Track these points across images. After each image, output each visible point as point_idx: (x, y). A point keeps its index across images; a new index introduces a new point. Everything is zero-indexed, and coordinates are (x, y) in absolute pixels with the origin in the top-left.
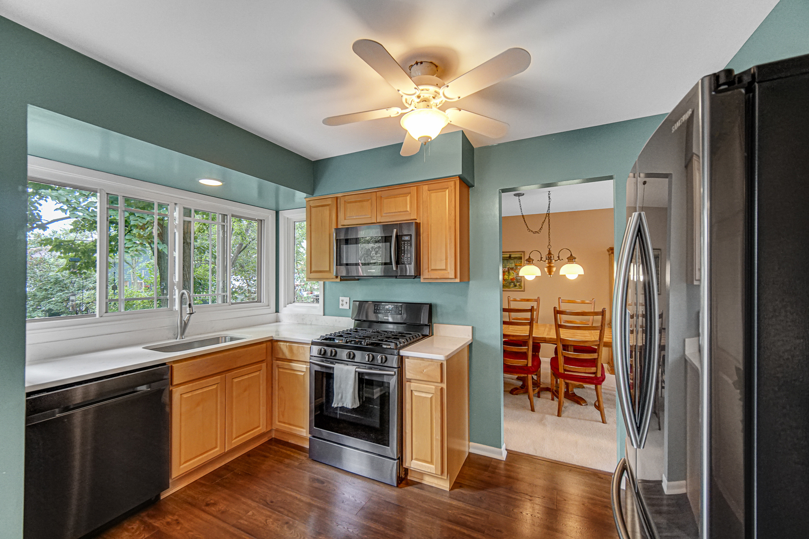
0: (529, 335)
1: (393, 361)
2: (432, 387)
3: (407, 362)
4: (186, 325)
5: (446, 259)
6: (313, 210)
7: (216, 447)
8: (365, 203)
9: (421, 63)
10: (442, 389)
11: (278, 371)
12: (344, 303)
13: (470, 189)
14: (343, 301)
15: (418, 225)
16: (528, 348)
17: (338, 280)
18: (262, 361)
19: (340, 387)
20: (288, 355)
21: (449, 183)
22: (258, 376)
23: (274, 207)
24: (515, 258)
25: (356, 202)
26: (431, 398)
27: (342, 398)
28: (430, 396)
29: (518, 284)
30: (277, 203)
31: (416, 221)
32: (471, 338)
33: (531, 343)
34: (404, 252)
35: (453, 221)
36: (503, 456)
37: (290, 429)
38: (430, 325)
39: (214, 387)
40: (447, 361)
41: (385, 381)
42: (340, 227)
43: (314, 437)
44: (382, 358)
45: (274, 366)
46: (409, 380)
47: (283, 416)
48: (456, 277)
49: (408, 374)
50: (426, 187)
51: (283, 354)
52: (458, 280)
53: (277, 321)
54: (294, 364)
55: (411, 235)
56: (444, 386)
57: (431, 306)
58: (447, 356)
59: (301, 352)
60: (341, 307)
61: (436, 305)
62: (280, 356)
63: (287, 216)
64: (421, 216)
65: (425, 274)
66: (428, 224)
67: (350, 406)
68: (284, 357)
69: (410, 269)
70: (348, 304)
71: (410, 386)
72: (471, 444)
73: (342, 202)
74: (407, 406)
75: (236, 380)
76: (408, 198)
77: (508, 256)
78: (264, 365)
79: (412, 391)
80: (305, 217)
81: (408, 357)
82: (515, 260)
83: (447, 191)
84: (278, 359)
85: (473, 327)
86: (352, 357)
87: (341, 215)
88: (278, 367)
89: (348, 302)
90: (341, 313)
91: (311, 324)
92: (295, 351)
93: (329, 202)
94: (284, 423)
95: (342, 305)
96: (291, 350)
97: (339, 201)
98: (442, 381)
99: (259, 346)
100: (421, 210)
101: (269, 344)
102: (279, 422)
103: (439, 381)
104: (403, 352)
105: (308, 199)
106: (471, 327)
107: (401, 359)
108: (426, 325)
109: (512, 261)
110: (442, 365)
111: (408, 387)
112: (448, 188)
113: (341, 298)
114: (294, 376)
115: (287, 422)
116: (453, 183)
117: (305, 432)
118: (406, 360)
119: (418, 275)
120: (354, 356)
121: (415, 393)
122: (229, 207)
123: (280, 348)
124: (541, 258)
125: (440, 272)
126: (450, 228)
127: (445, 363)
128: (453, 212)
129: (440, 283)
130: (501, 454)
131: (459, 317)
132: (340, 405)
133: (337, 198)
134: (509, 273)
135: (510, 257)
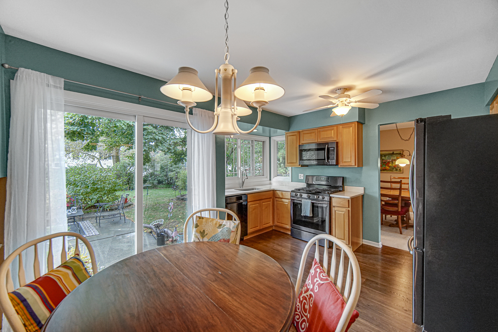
0: (399, 195)
1: (327, 198)
2: (344, 209)
3: (333, 199)
4: (244, 182)
5: (351, 157)
6: (289, 137)
7: (258, 226)
8: (312, 134)
9: (341, 89)
10: (349, 210)
11: (277, 202)
12: (301, 176)
13: (363, 125)
14: (300, 175)
15: (337, 143)
16: (399, 202)
17: (300, 166)
18: (270, 198)
19: (304, 208)
20: (281, 196)
21: (352, 124)
22: (270, 203)
23: (268, 135)
24: (397, 154)
25: (308, 133)
26: (344, 214)
27: (305, 212)
28: (344, 213)
29: (398, 169)
30: (270, 134)
31: (337, 141)
32: (363, 192)
33: (400, 199)
34: (331, 154)
35: (354, 141)
36: (380, 246)
37: (282, 225)
38: (343, 186)
39: (258, 205)
40: (351, 199)
41: (324, 206)
42: (301, 144)
43: (292, 228)
44: (322, 197)
45: (275, 201)
46: (334, 207)
47: (279, 220)
48: (355, 165)
49: (334, 204)
50: (341, 127)
51: (279, 196)
52: (356, 166)
53: (270, 184)
54: (283, 200)
55: (334, 147)
56: (350, 209)
57: (343, 178)
58: (351, 197)
59: (286, 195)
60: (299, 178)
61: (346, 178)
62: (278, 196)
63: (274, 139)
64: (339, 138)
65: (341, 164)
66: (342, 141)
67: (309, 215)
68: (279, 197)
69: (334, 162)
70: (303, 177)
71: (334, 209)
72: (363, 240)
73: (302, 134)
74: (333, 217)
75: (263, 203)
76: (333, 131)
77: (392, 152)
78: (271, 199)
79: (335, 211)
80: (285, 139)
81: (333, 197)
82: (397, 155)
83: (351, 128)
84: (276, 198)
85: (364, 188)
86: (309, 197)
87: (302, 139)
88: (277, 201)
89: (303, 176)
90: (300, 181)
91: (286, 186)
92: (284, 195)
93: (296, 134)
94: (279, 223)
95: (300, 177)
96: (282, 194)
97: (300, 133)
98: (349, 207)
99: (269, 192)
100: (339, 136)
101: (273, 191)
102: (277, 222)
103: (348, 207)
104: (331, 195)
105: (286, 133)
106: (363, 188)
107: (331, 198)
108: (341, 186)
109: (394, 156)
110: (349, 200)
111: (333, 209)
112: (351, 127)
113: (299, 174)
114: (283, 204)
115: (280, 222)
116: (354, 125)
117: (288, 227)
118: (333, 198)
119: (337, 164)
120: (310, 196)
121: (336, 212)
122: (254, 138)
123: (278, 194)
124: (410, 154)
125: (347, 163)
126: (353, 144)
127: (350, 200)
128: (354, 137)
129: (349, 168)
130: (379, 245)
131: (357, 183)
132: (305, 215)
133: (299, 132)
134: (392, 162)
135: (393, 153)
